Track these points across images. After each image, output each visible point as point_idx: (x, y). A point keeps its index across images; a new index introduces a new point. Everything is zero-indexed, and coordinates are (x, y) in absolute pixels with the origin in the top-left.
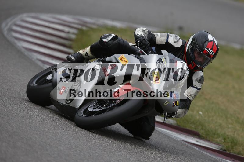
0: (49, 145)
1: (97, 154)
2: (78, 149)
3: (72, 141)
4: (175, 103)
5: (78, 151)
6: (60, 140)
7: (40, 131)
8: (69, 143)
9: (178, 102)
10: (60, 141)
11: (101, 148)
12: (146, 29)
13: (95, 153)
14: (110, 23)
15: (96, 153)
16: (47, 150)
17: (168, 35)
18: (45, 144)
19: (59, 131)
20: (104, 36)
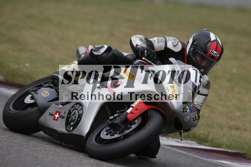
12: (142, 36)
17: (165, 39)
20: (94, 48)
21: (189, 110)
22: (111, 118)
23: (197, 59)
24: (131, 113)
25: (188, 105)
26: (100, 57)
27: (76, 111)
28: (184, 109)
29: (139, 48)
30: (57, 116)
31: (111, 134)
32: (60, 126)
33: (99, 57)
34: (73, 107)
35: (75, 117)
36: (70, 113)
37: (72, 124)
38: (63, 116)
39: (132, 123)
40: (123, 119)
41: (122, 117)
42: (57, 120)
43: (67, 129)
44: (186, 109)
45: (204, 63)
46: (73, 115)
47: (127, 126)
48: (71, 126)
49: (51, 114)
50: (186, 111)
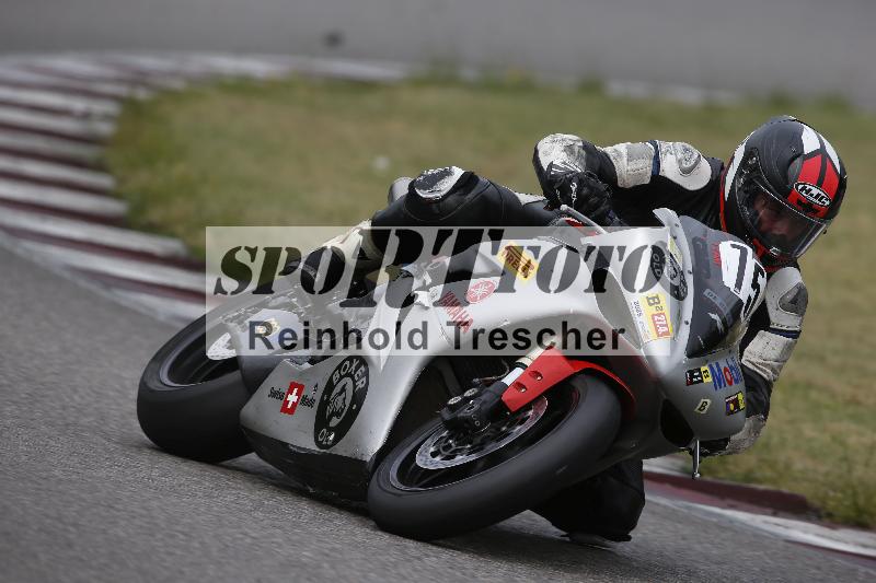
0: (75, 525)
1: (248, 540)
2: (179, 528)
3: (155, 504)
4: (732, 402)
5: (181, 537)
6: (110, 502)
7: (34, 478)
8: (144, 512)
9: (740, 397)
10: (112, 507)
11: (259, 515)
12: (575, 138)
13: (241, 536)
14: (227, 64)
15: (246, 534)
16: (70, 545)
17: (656, 147)
18: (60, 526)
19: (103, 473)
20: (421, 178)
21: (710, 379)
22: (452, 402)
23: (757, 214)
24: (518, 385)
25: (707, 361)
26: (438, 206)
27: (348, 380)
28: (691, 372)
29: (556, 176)
30: (292, 398)
31: (447, 453)
32: (298, 432)
33: (434, 206)
34: (339, 368)
35: (344, 399)
36: (330, 386)
37: (335, 422)
38: (309, 397)
39: (518, 416)
40: (488, 406)
41: (483, 398)
42: (291, 411)
43: (320, 440)
44: (700, 375)
45: (781, 228)
46: (340, 394)
47: (499, 429)
48: (330, 430)
49: (275, 394)
50: (702, 381)
